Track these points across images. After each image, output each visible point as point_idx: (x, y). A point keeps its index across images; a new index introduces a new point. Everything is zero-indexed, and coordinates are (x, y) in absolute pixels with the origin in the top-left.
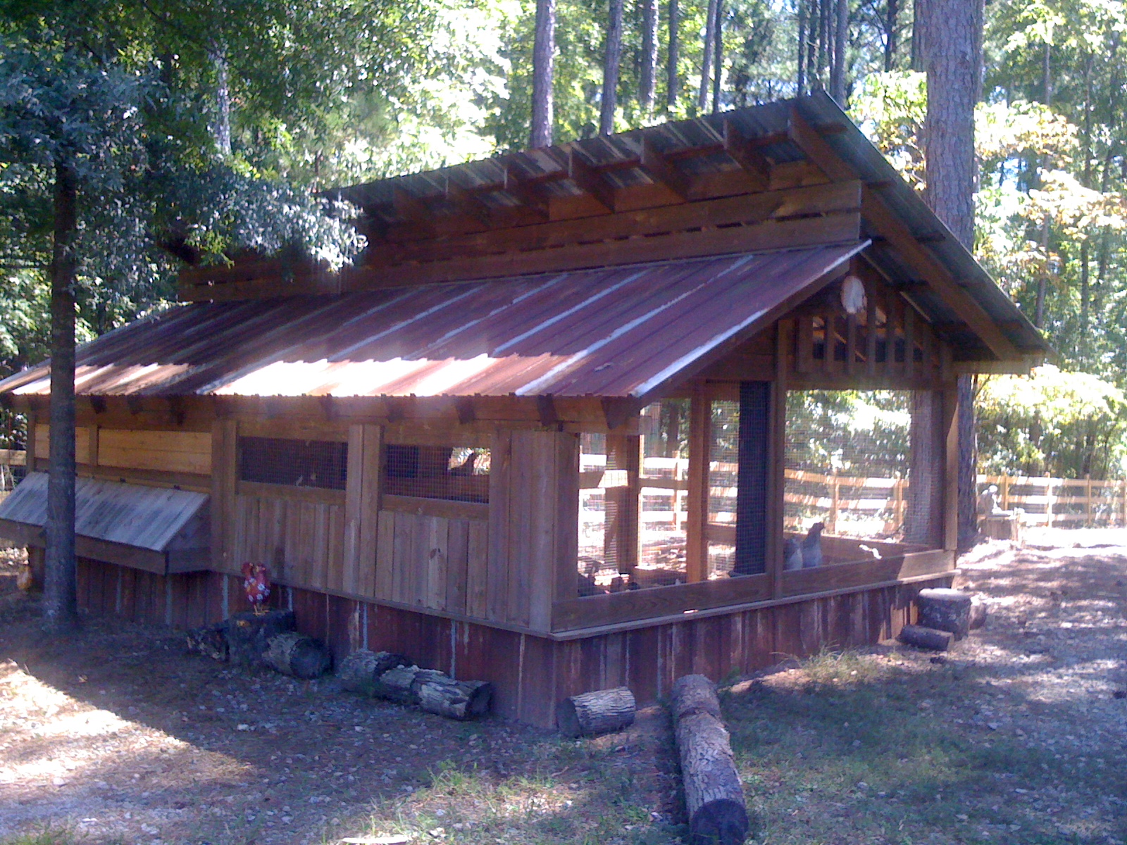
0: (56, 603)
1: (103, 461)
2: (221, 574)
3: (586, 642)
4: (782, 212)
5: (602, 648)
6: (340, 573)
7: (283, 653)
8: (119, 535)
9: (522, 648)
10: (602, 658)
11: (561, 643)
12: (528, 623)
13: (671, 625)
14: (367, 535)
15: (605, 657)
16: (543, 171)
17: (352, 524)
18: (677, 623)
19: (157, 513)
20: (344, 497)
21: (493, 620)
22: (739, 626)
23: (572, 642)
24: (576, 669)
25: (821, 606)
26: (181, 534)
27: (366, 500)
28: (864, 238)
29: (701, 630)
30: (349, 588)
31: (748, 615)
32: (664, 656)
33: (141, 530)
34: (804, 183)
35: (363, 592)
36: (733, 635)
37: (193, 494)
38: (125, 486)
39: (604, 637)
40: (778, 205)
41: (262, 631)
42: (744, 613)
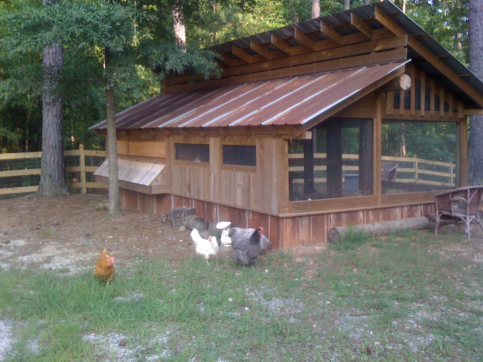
0: (113, 204)
1: (131, 154)
2: (170, 195)
3: (293, 218)
4: (377, 49)
5: (300, 221)
6: (209, 194)
7: (189, 222)
8: (135, 181)
9: (269, 220)
10: (300, 225)
11: (283, 218)
12: (271, 211)
13: (330, 214)
14: (217, 179)
15: (302, 225)
16: (287, 36)
17: (212, 175)
18: (333, 213)
19: (148, 172)
20: (209, 165)
21: (259, 209)
22: (362, 216)
23: (287, 218)
24: (289, 228)
25: (400, 210)
26: (156, 180)
27: (216, 166)
28: (408, 58)
29: (344, 216)
30: (212, 199)
31: (365, 212)
32: (327, 225)
33: (142, 178)
34: (385, 37)
35: (217, 201)
36: (359, 219)
37: (159, 165)
38: (138, 162)
39: (301, 217)
40: (375, 46)
41: (183, 214)
42: (364, 210)
